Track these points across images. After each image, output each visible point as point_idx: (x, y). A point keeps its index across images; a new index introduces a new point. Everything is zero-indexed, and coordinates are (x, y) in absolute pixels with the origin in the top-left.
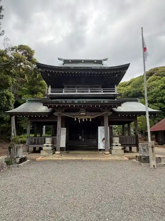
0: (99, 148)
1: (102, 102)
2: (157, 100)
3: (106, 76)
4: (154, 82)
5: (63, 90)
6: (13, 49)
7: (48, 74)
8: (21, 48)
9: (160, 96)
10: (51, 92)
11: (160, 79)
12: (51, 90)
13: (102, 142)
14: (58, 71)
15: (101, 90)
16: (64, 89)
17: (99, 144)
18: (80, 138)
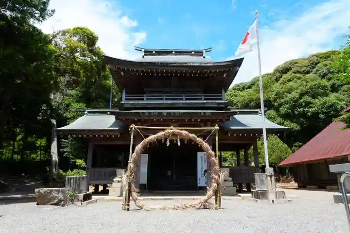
0: (199, 185)
1: (202, 114)
2: (296, 112)
3: (208, 76)
4: (291, 83)
5: (143, 96)
6: (64, 33)
7: (122, 72)
8: (78, 31)
9: (300, 106)
10: (126, 99)
11: (299, 78)
12: (126, 96)
13: (203, 175)
14: (137, 69)
15: (202, 96)
16: (145, 95)
17: (198, 179)
18: (169, 173)
